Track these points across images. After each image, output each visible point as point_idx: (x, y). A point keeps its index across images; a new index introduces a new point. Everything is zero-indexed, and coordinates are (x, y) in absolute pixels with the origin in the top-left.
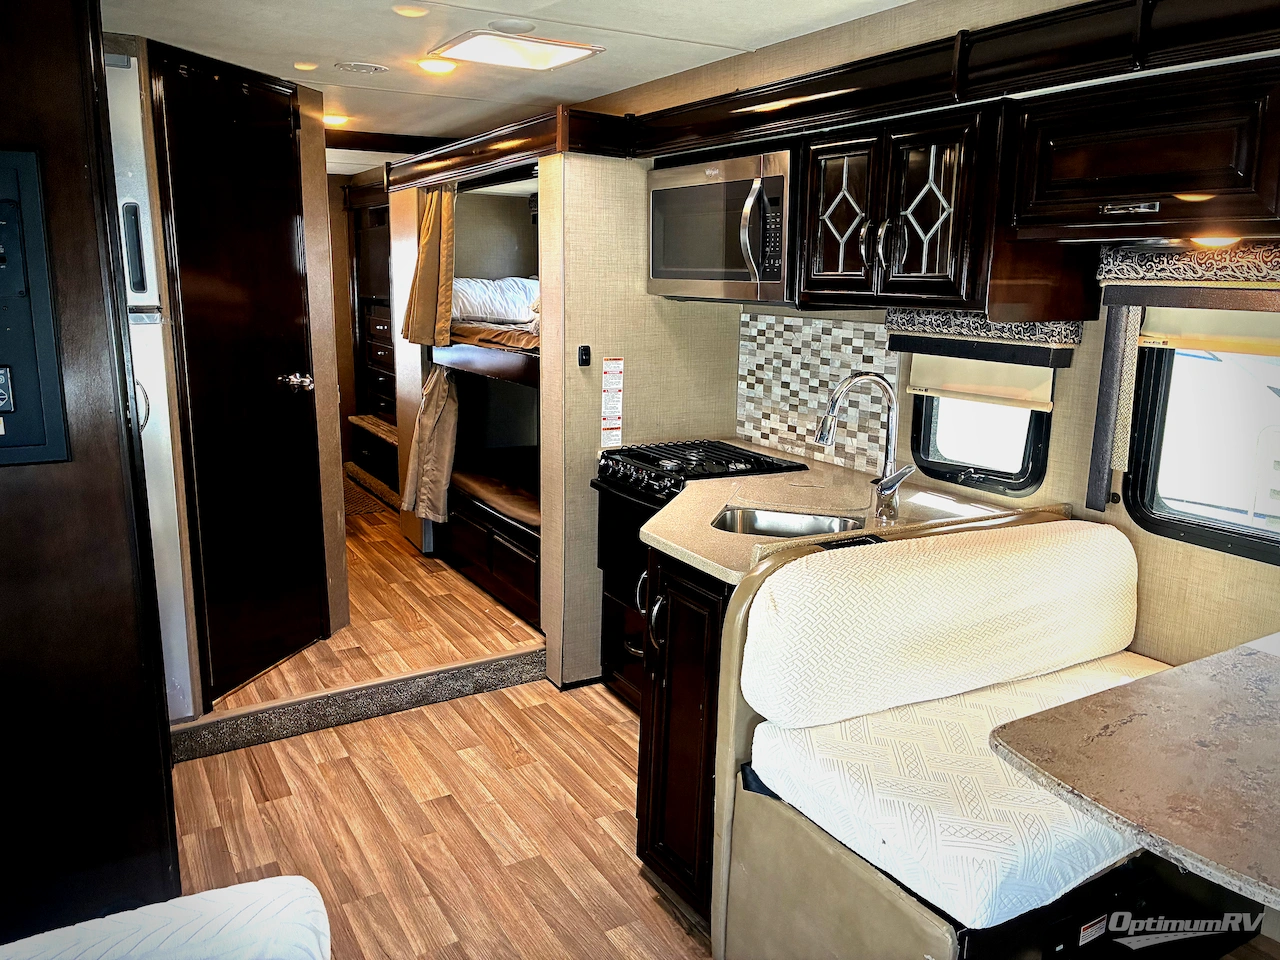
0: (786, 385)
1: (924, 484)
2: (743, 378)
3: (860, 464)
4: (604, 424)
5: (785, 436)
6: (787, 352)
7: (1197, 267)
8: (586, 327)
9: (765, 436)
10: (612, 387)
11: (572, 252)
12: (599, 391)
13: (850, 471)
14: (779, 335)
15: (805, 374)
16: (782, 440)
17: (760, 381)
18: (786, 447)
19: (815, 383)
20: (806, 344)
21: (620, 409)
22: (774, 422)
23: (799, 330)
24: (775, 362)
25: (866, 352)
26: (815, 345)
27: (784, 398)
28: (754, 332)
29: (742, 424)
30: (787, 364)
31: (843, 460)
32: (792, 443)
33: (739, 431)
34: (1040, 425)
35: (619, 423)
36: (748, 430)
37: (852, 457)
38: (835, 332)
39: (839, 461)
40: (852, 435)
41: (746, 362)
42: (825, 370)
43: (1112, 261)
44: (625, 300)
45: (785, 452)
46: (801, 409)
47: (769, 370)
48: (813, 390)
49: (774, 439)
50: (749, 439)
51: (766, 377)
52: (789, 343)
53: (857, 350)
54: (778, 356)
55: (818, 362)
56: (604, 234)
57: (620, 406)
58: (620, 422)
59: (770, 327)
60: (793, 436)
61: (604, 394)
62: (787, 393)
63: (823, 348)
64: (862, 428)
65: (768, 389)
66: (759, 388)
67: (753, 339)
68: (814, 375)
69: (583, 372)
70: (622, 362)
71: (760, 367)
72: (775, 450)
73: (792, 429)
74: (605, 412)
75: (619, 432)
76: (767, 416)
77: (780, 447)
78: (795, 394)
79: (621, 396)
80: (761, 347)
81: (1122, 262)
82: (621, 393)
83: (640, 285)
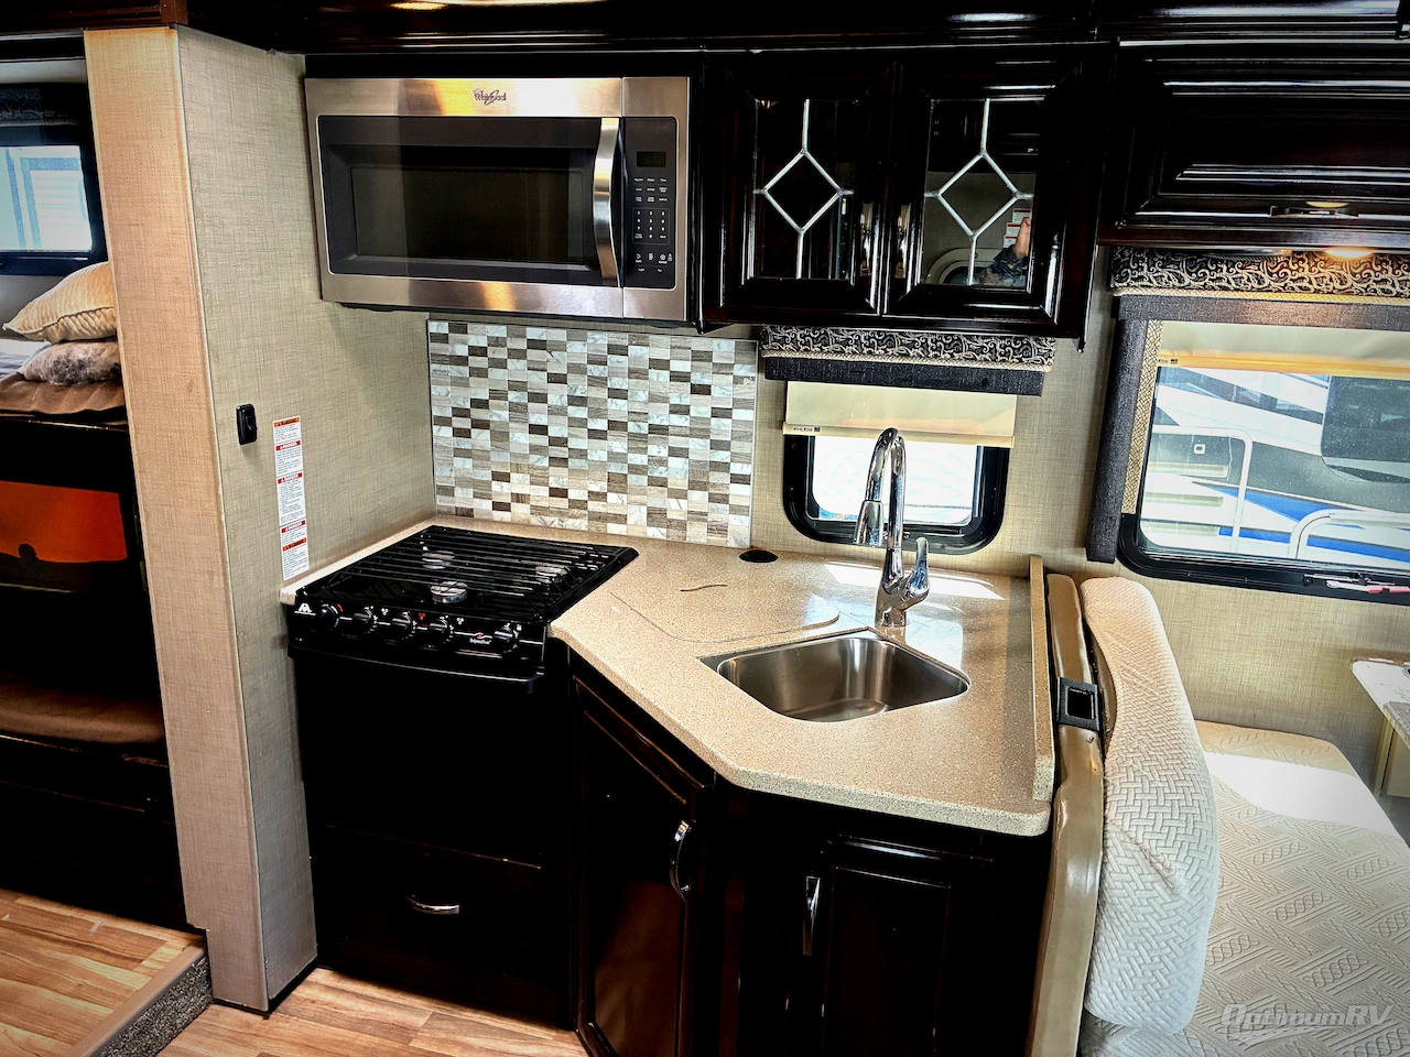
0: (539, 430)
1: (807, 550)
2: (444, 422)
3: (697, 533)
4: (286, 539)
5: (545, 504)
6: (537, 381)
7: (1266, 276)
8: (242, 372)
9: (498, 506)
10: (290, 471)
11: (207, 230)
12: (272, 482)
13: (683, 545)
14: (518, 354)
15: (580, 412)
16: (536, 510)
17: (482, 425)
18: (549, 520)
19: (601, 425)
20: (576, 369)
21: (303, 508)
22: (519, 484)
23: (561, 347)
24: (512, 396)
25: (696, 379)
26: (596, 370)
27: (534, 449)
28: (462, 351)
29: (449, 491)
30: (539, 398)
31: (664, 531)
32: (560, 513)
33: (442, 502)
34: (994, 465)
35: (303, 532)
36: (463, 498)
37: (682, 525)
38: (632, 350)
39: (656, 533)
40: (679, 495)
41: (446, 397)
42: (618, 409)
43: (1145, 266)
44: (291, 313)
45: (547, 528)
46: (574, 463)
47: (500, 408)
48: (595, 434)
49: (520, 511)
50: (468, 514)
51: (495, 419)
52: (541, 367)
53: (678, 377)
54: (517, 386)
55: (604, 394)
56: (251, 194)
57: (302, 502)
58: (304, 530)
59: (496, 342)
60: (562, 503)
61: (279, 486)
62: (542, 440)
63: (613, 374)
64: (695, 485)
65: (501, 436)
66: (481, 438)
67: (462, 361)
68: (597, 413)
69: (246, 453)
70: (298, 425)
71: (479, 404)
72: (527, 525)
73: (555, 492)
74: (284, 518)
75: (304, 548)
76: (502, 477)
77: (535, 520)
78: (560, 442)
79: (302, 485)
80: (480, 373)
81: (1163, 267)
82: (302, 479)
83: (308, 285)
